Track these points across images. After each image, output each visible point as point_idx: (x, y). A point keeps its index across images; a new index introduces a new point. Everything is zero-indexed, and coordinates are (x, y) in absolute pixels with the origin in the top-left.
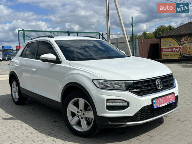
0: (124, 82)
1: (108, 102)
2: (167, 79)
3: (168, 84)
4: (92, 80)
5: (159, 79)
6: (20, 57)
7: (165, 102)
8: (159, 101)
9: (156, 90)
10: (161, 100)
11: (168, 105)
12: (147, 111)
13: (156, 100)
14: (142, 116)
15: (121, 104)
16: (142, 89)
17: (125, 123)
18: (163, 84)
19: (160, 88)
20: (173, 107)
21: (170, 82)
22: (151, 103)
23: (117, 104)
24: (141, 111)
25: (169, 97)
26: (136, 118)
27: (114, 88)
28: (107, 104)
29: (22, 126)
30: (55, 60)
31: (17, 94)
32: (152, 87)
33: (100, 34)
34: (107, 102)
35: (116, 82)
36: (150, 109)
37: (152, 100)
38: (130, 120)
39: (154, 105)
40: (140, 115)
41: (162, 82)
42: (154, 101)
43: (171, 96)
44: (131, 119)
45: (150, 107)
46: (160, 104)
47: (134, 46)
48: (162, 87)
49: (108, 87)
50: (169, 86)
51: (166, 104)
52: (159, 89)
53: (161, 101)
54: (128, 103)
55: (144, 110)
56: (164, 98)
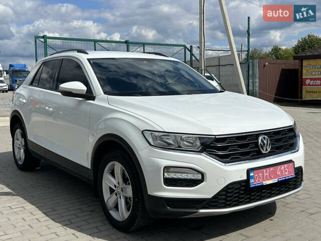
0: (199, 137)
1: (168, 172)
2: (282, 135)
3: (283, 144)
4: (142, 132)
5: (265, 134)
6: (29, 85)
7: (272, 177)
8: (261, 174)
9: (259, 155)
10: (266, 173)
12: (238, 191)
13: (254, 171)
14: (228, 199)
15: (190, 176)
16: (230, 151)
17: (196, 211)
18: (272, 144)
19: (266, 150)
20: (290, 187)
21: (287, 141)
22: (245, 178)
23: (184, 176)
24: (226, 191)
25: (283, 167)
26: (217, 202)
27: (179, 147)
28: (166, 174)
29: (25, 207)
30: (85, 93)
31: (22, 151)
32: (251, 148)
33: (185, 47)
34: (165, 170)
35: (184, 136)
36: (244, 188)
37: (249, 171)
38: (207, 206)
39: (252, 181)
40: (224, 197)
41: (271, 140)
42: (251, 174)
43: (286, 166)
44: (208, 204)
45: (243, 184)
46: (264, 180)
47: (251, 72)
48: (269, 150)
49: (169, 144)
50: (284, 149)
51: (275, 181)
52: (264, 152)
53: (265, 175)
54: (203, 175)
55: (232, 188)
56: (272, 169)
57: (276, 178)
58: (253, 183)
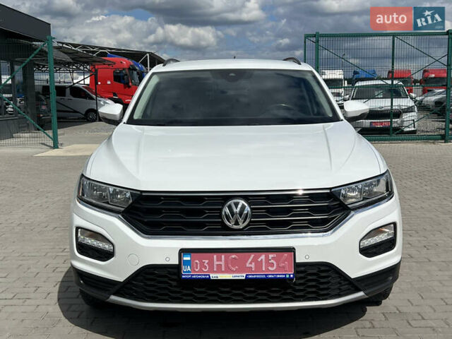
7: (234, 269)
8: (207, 261)
10: (219, 260)
11: (247, 279)
13: (192, 254)
14: (149, 289)
22: (175, 261)
25: (263, 257)
32: (207, 217)
38: (121, 292)
39: (186, 269)
42: (186, 258)
43: (272, 256)
44: (123, 290)
46: (213, 272)
48: (245, 225)
51: (242, 276)
52: (230, 226)
53: (216, 263)
54: (113, 246)
56: (233, 256)
57: (245, 272)
58: (189, 272)
